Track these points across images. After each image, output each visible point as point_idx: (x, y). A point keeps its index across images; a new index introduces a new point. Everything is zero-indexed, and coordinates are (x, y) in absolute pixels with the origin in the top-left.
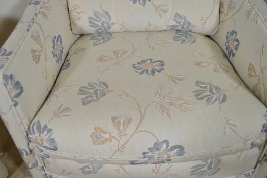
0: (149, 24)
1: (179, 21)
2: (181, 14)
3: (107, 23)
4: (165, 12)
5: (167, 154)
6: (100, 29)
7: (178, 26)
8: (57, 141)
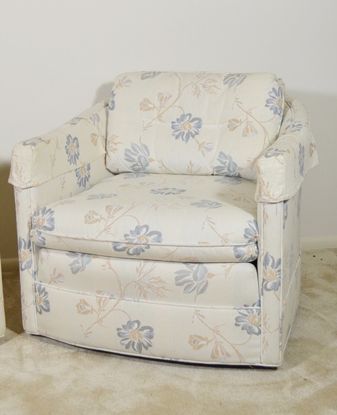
1: (224, 161)
2: (226, 153)
3: (144, 157)
4: (209, 150)
7: (223, 168)
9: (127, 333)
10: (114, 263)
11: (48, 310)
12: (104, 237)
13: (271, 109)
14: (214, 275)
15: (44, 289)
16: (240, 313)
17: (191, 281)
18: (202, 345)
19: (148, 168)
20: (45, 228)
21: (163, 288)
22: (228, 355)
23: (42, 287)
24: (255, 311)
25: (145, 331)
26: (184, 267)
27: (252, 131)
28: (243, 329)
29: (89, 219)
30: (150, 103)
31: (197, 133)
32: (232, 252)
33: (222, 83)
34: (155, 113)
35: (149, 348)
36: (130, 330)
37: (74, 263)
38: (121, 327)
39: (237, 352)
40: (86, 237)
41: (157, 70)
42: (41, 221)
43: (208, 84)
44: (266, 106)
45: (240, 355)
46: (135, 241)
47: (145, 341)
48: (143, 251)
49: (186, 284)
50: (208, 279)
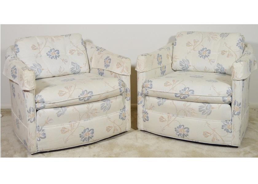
0: (206, 67)
4: (213, 62)
5: (188, 93)
6: (184, 67)
7: (219, 70)
8: (153, 85)
9: (179, 130)
10: (175, 102)
11: (148, 120)
12: (171, 91)
13: (239, 47)
14: (214, 108)
15: (147, 112)
16: (224, 124)
17: (205, 110)
18: (208, 136)
19: (188, 69)
20: (149, 88)
21: (194, 112)
22: (218, 140)
23: (146, 111)
24: (230, 123)
25: (186, 129)
26: (202, 104)
27: (231, 55)
28: (225, 130)
29: (166, 84)
30: (190, 43)
31: (209, 56)
32: (222, 99)
33: (219, 36)
34: (192, 47)
35: (187, 136)
36: (180, 129)
37: (159, 102)
38: (177, 127)
39: (222, 139)
40: (164, 91)
41: (193, 31)
42: (147, 85)
43: (214, 37)
44: (237, 46)
45: (223, 141)
46: (184, 93)
47: (186, 133)
48: (187, 97)
49: (203, 111)
50: (212, 109)
